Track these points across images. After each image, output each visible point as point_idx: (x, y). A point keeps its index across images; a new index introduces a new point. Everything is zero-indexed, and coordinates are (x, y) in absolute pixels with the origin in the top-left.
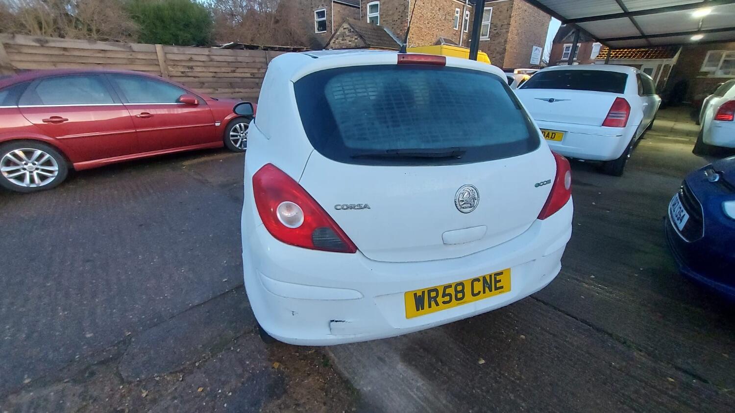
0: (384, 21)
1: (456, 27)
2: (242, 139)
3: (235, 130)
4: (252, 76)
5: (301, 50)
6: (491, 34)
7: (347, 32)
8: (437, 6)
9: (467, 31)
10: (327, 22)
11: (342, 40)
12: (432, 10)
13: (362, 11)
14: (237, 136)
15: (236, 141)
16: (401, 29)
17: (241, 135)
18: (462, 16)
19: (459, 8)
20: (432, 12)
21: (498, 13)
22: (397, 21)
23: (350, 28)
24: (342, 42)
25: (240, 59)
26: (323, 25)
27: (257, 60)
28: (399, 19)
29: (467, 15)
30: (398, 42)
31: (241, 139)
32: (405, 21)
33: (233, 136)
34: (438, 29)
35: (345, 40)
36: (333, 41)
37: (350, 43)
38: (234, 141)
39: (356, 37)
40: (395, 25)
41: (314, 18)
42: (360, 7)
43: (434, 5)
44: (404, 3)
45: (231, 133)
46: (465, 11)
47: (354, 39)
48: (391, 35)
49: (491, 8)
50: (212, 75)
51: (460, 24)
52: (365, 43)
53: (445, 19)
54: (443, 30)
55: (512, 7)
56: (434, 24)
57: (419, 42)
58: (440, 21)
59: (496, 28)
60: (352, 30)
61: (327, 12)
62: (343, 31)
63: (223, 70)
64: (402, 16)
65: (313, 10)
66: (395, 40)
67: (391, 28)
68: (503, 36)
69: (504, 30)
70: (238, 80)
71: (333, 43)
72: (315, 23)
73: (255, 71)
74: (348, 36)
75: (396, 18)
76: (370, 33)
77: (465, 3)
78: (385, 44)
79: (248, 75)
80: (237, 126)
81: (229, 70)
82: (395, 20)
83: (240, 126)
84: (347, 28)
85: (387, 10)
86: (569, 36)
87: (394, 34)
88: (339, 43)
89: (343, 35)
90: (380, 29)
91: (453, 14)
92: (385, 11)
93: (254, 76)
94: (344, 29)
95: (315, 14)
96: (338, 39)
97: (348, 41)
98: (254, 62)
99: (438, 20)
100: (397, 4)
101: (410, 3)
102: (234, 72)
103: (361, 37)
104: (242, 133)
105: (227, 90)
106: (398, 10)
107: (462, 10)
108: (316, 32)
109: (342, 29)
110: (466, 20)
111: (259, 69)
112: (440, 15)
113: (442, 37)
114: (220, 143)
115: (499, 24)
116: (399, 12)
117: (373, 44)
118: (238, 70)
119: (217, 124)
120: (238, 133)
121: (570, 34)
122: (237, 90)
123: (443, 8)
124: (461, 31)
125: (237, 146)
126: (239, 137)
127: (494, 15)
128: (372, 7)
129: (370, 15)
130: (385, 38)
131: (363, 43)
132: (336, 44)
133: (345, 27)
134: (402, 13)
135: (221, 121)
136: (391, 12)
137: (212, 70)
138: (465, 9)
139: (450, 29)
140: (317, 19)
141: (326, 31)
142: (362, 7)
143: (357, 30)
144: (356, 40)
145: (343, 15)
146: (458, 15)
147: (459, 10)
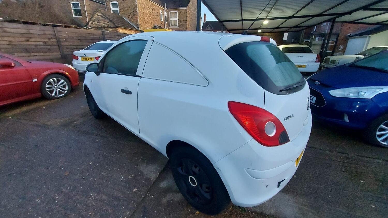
0: (123, 13)
1: (162, 20)
2: (57, 89)
3: (50, 84)
4: (44, 44)
5: (71, 27)
6: (179, 25)
7: (100, 18)
8: (151, 8)
9: (167, 22)
10: (81, 10)
11: (98, 22)
12: (149, 10)
13: (106, 6)
14: (51, 88)
15: (51, 92)
16: (134, 18)
17: (55, 86)
18: (164, 14)
19: (162, 10)
20: (149, 11)
21: (181, 15)
22: (130, 14)
23: (102, 16)
24: (97, 23)
25: (32, 31)
26: (78, 12)
27: (47, 33)
28: (132, 13)
29: (166, 14)
30: (133, 26)
31: (55, 90)
32: (136, 14)
33: (48, 88)
34: (153, 20)
35: (100, 22)
36: (90, 22)
37: (104, 24)
38: (50, 91)
39: (108, 21)
40: (130, 16)
41: (71, 7)
42: (105, 4)
43: (150, 8)
44: (134, 5)
45: (47, 86)
46: (165, 12)
47: (106, 22)
48: (128, 22)
49: (177, 12)
50: (7, 43)
51: (164, 19)
52: (115, 25)
53: (156, 15)
54: (156, 21)
55: (187, 12)
56: (151, 17)
57: (145, 27)
58: (154, 16)
59: (181, 22)
60: (104, 17)
61: (80, 4)
62: (97, 17)
63: (18, 39)
64: (133, 12)
65: (70, 2)
66: (131, 24)
67: (128, 18)
68: (185, 26)
69: (185, 23)
70: (33, 47)
71: (91, 24)
72: (72, 10)
73: (47, 40)
74: (102, 20)
75: (130, 12)
76: (116, 19)
77: (164, 8)
78: (127, 26)
79: (41, 43)
80: (51, 80)
81: (23, 39)
82: (130, 13)
83: (54, 80)
84: (101, 15)
85: (124, 7)
86: (208, 28)
87: (130, 21)
88: (96, 24)
89: (98, 19)
90: (120, 17)
91: (159, 13)
92: (122, 8)
93: (46, 44)
94: (98, 16)
95: (71, 4)
96: (94, 21)
97: (102, 23)
98: (45, 34)
99: (153, 15)
100: (129, 5)
101: (137, 5)
102: (28, 41)
103: (111, 21)
104: (56, 85)
105: (24, 54)
106: (131, 8)
107: (163, 12)
108: (74, 16)
109: (97, 15)
110: (166, 17)
111: (49, 39)
112: (153, 13)
113: (156, 25)
114: (39, 94)
115: (182, 20)
116: (132, 9)
117: (120, 26)
118: (31, 40)
119: (34, 80)
120: (52, 85)
121: (208, 26)
122: (32, 54)
123: (154, 9)
124: (164, 22)
125: (53, 94)
126: (53, 88)
127: (179, 15)
128: (113, 4)
129: (112, 9)
130: (126, 23)
131: (113, 25)
132: (93, 25)
133: (98, 15)
134: (133, 10)
135: (38, 77)
136: (126, 9)
137: (6, 39)
138: (165, 11)
139: (159, 20)
140: (73, 8)
141: (81, 16)
142: (106, 4)
143: (107, 17)
144: (108, 23)
145: (93, 7)
146: (162, 14)
147: (162, 11)
